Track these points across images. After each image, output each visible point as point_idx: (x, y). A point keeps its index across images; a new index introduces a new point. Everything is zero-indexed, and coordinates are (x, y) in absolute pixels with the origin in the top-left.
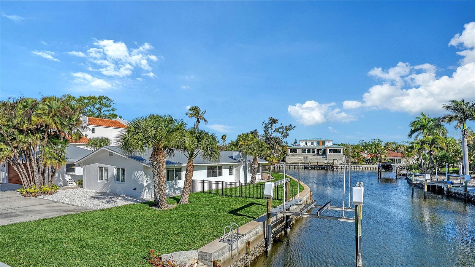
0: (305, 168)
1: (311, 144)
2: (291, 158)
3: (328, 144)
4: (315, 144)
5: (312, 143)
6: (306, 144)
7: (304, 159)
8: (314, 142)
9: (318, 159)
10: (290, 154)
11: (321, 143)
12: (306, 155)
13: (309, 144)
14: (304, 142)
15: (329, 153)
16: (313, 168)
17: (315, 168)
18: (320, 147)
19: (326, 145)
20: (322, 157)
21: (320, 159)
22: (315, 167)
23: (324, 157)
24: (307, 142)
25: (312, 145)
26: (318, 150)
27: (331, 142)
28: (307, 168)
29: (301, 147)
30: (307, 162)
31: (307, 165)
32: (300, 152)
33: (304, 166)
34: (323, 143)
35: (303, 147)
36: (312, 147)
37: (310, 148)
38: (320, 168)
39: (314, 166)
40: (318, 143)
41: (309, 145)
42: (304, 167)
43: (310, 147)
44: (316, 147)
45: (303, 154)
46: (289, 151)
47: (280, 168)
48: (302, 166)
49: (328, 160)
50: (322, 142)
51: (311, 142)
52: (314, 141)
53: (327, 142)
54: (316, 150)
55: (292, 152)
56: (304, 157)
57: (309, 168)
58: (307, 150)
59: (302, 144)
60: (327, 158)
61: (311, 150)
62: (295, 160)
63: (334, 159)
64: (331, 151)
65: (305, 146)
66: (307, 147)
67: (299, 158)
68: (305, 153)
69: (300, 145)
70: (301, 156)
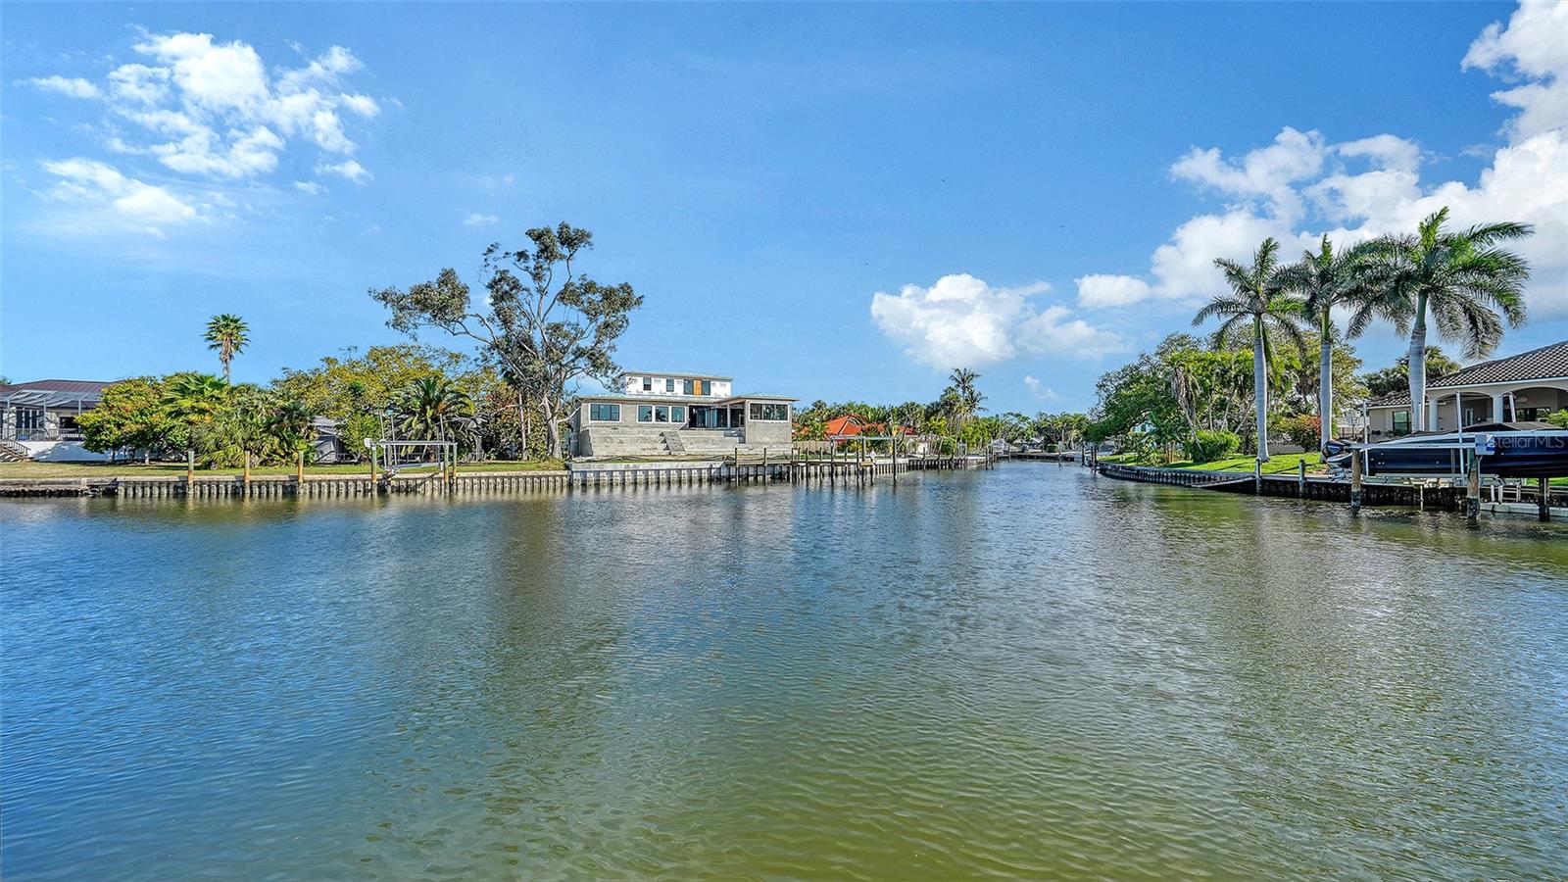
0: (711, 480)
1: (664, 389)
2: (604, 441)
3: (721, 391)
4: (679, 388)
5: (670, 385)
6: (647, 387)
7: (665, 441)
8: (675, 380)
10: (590, 422)
11: (697, 384)
12: (653, 427)
13: (659, 388)
14: (641, 380)
15: (751, 418)
17: (751, 479)
18: (697, 398)
19: (712, 395)
20: (727, 435)
21: (721, 441)
23: (732, 435)
24: (653, 379)
25: (669, 394)
26: (694, 410)
27: (728, 384)
29: (633, 397)
30: (684, 454)
32: (628, 414)
33: (709, 469)
34: (706, 385)
35: (640, 397)
36: (671, 399)
37: (663, 402)
39: (747, 467)
40: (689, 383)
41: (659, 392)
42: (705, 475)
43: (665, 399)
44: (684, 399)
45: (640, 426)
46: (587, 408)
47: (598, 485)
48: (700, 470)
49: (749, 443)
50: (702, 383)
51: (664, 381)
52: (676, 377)
53: (718, 383)
54: (687, 409)
55: (597, 415)
56: (662, 435)
57: (729, 479)
58: (654, 407)
59: (635, 388)
60: (744, 438)
61: (670, 408)
62: (629, 449)
63: (767, 439)
64: (757, 410)
65: (646, 392)
66: (653, 398)
67: (645, 439)
68: (649, 419)
69: (627, 388)
70: (644, 430)
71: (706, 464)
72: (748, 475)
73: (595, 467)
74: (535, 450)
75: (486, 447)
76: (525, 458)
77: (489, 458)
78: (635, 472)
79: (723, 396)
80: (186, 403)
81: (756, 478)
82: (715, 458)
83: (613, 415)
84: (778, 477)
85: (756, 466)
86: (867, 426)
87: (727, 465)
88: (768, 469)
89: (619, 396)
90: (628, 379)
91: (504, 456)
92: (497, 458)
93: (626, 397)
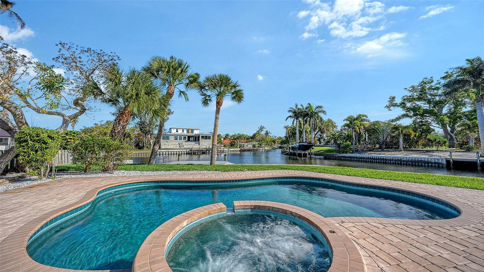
0: (187, 154)
1: (181, 132)
2: (165, 144)
3: (196, 132)
4: (185, 131)
5: (183, 131)
6: (177, 131)
7: (179, 145)
8: (184, 130)
9: (191, 144)
11: (190, 131)
12: (178, 141)
13: (180, 131)
14: (175, 130)
15: (201, 139)
16: (194, 154)
17: (197, 153)
18: (190, 134)
19: (194, 133)
20: (195, 143)
21: (194, 144)
23: (197, 143)
24: (178, 129)
25: (183, 133)
26: (189, 137)
27: (198, 131)
28: (189, 154)
29: (173, 134)
30: (184, 148)
31: (189, 150)
32: (172, 138)
34: (192, 131)
35: (175, 134)
36: (183, 134)
37: (181, 135)
38: (201, 153)
39: (196, 151)
40: (188, 131)
44: (186, 134)
45: (175, 141)
47: (160, 155)
48: (184, 151)
49: (201, 145)
51: (181, 130)
53: (195, 130)
54: (187, 137)
55: (164, 138)
56: (179, 143)
57: (191, 153)
58: (178, 136)
59: (174, 132)
60: (199, 144)
61: (183, 137)
62: (170, 147)
63: (205, 144)
64: (203, 137)
65: (177, 133)
66: (178, 134)
67: (174, 145)
68: (177, 139)
69: (172, 132)
70: (175, 142)
71: (186, 150)
72: (196, 153)
74: (147, 147)
75: (136, 146)
76: (145, 149)
77: (136, 149)
78: (168, 152)
80: (68, 137)
83: (168, 138)
84: (204, 153)
85: (198, 150)
86: (232, 141)
87: (191, 150)
88: (201, 151)
89: (170, 134)
90: (172, 129)
91: (140, 148)
92: (138, 149)
93: (172, 134)
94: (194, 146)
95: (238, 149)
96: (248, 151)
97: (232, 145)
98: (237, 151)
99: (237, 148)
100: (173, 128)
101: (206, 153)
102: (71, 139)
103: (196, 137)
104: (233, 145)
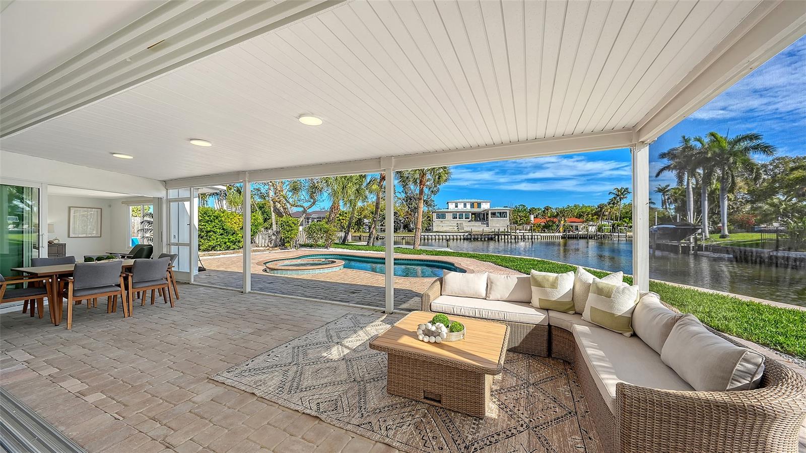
0: (464, 239)
1: (462, 207)
2: (437, 225)
3: (485, 206)
4: (468, 206)
5: (465, 205)
6: (457, 207)
7: (457, 226)
8: (467, 204)
9: (476, 226)
10: (436, 219)
11: (476, 205)
12: (458, 221)
14: (454, 204)
15: (492, 217)
16: (476, 239)
18: (476, 210)
19: (482, 208)
20: (481, 224)
21: (479, 226)
22: (479, 237)
23: (484, 224)
24: (459, 204)
25: (465, 208)
27: (488, 204)
28: (467, 239)
29: (451, 210)
30: (462, 230)
31: (467, 234)
32: (449, 216)
33: (464, 236)
34: (479, 205)
35: (453, 211)
36: (465, 211)
38: (486, 239)
39: (478, 235)
40: (472, 205)
41: (460, 208)
42: (462, 237)
43: (462, 211)
44: (470, 211)
45: (453, 220)
46: (435, 215)
47: (428, 239)
48: (460, 236)
49: (491, 227)
50: (478, 204)
51: (463, 204)
52: (468, 202)
53: (484, 203)
54: (470, 214)
55: (438, 217)
56: (458, 224)
57: (471, 239)
58: (458, 214)
59: (452, 207)
60: (488, 224)
61: (464, 214)
62: (444, 228)
63: (498, 225)
64: (494, 214)
65: (456, 208)
66: (458, 210)
67: (451, 226)
68: (457, 218)
69: (449, 207)
70: (452, 222)
71: (463, 234)
72: (478, 238)
73: (431, 234)
75: (404, 228)
78: (439, 236)
79: (486, 209)
81: (481, 239)
82: (467, 232)
83: (444, 217)
84: (492, 239)
85: (482, 235)
86: (548, 219)
87: (470, 234)
88: (486, 236)
89: (446, 210)
90: (450, 204)
91: (410, 231)
92: (408, 231)
93: (449, 210)
94: (478, 228)
95: (557, 234)
96: (583, 238)
97: (547, 227)
98: (558, 237)
99: (559, 232)
100: (450, 202)
101: (495, 240)
102: (343, 219)
103: (484, 214)
104: (550, 226)
